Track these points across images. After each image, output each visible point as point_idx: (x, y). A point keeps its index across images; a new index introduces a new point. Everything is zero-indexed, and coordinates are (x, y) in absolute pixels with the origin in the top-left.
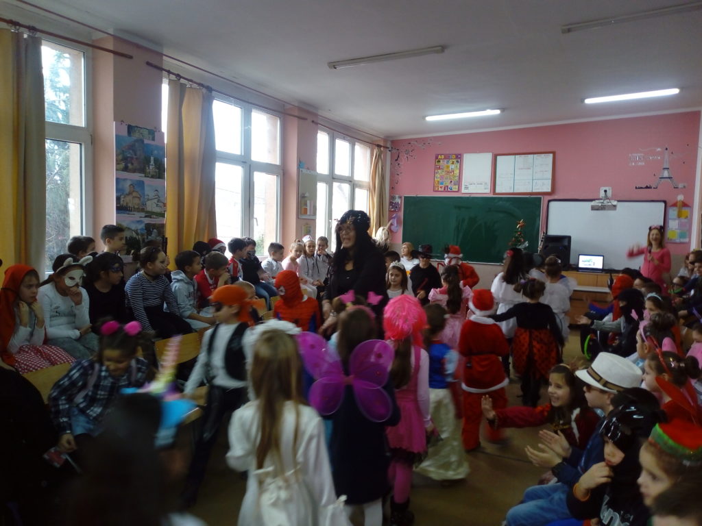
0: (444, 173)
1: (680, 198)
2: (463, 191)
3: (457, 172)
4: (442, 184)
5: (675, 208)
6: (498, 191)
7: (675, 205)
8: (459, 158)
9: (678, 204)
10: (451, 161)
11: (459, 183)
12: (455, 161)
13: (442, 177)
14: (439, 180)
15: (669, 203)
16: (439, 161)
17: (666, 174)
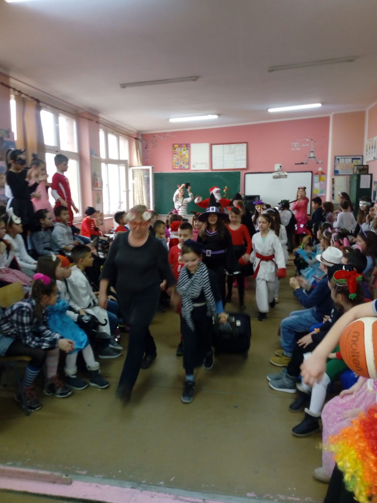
0: (179, 157)
1: (320, 169)
2: (192, 168)
4: (178, 164)
5: (317, 175)
6: (214, 168)
7: (317, 174)
9: (319, 173)
10: (183, 149)
11: (189, 163)
12: (185, 148)
15: (314, 172)
16: (175, 149)
17: (312, 155)
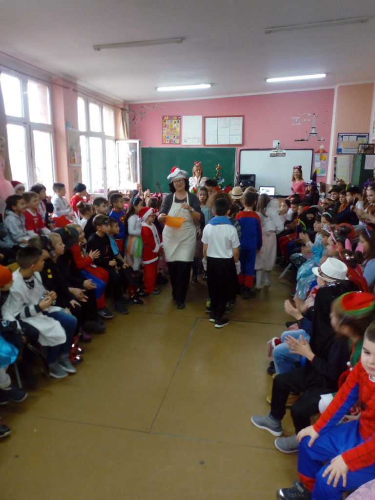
0: (169, 130)
1: (322, 147)
2: (183, 143)
3: (178, 129)
4: (168, 138)
5: (318, 154)
6: (207, 143)
7: (318, 152)
8: (179, 119)
9: (320, 151)
11: (180, 137)
12: (176, 121)
13: (168, 133)
14: (165, 135)
16: (165, 121)
17: (313, 131)
